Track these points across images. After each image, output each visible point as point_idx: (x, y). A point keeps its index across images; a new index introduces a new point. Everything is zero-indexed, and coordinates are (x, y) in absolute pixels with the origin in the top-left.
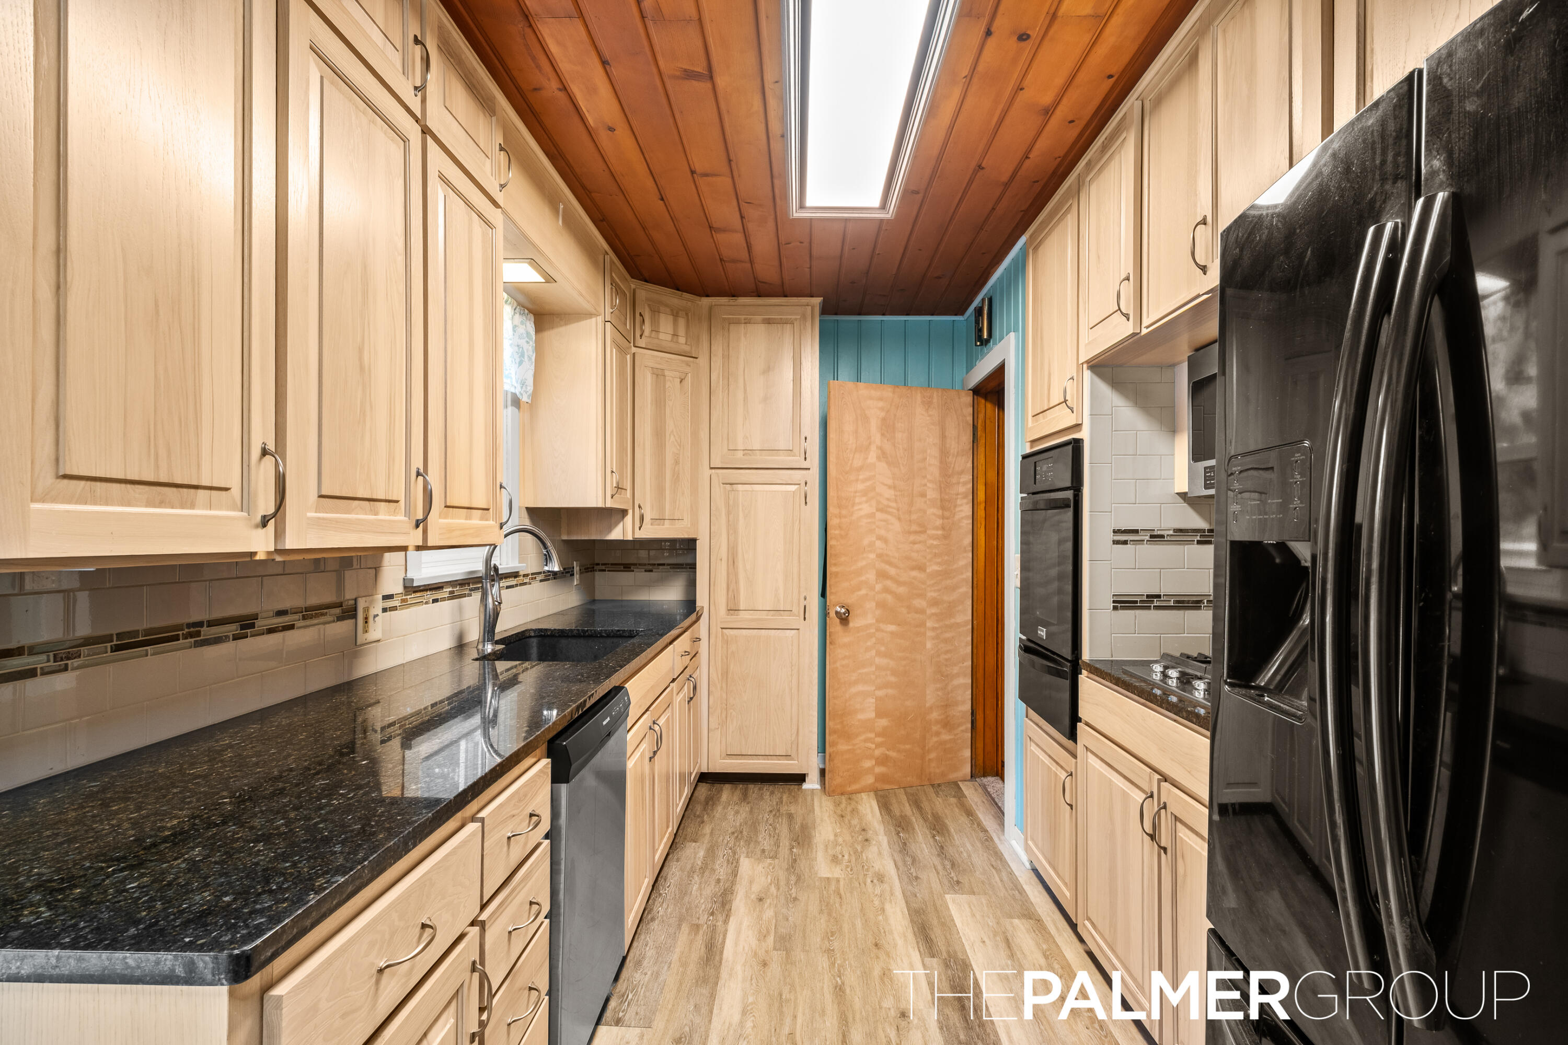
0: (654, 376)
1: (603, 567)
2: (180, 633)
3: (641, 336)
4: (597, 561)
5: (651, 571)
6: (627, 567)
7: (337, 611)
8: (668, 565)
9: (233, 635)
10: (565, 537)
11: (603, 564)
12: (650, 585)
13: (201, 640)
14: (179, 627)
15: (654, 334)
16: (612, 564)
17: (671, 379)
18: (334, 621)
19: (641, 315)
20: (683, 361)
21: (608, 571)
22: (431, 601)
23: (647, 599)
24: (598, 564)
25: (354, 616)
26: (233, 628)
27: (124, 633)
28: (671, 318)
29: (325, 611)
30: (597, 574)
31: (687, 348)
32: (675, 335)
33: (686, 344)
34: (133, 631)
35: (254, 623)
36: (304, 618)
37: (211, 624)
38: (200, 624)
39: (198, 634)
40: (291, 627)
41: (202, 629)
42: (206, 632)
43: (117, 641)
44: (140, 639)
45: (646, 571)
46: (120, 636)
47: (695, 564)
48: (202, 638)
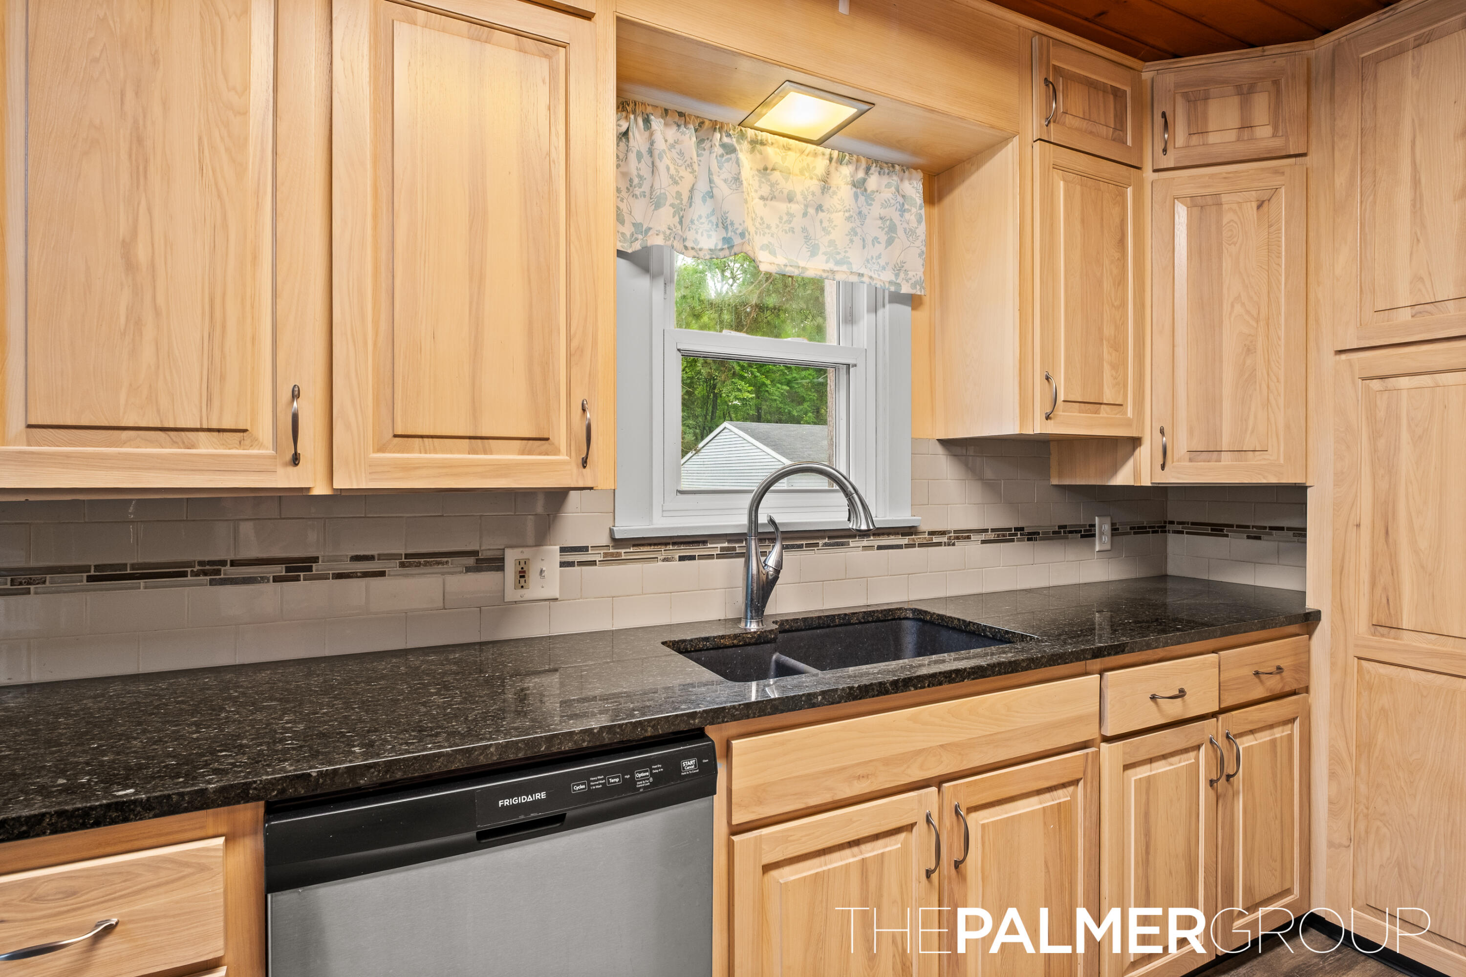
0: (1196, 211)
1: (1180, 527)
2: (189, 570)
3: (1165, 151)
4: (1170, 518)
5: (1258, 538)
6: (1217, 530)
7: (471, 561)
8: (1289, 529)
9: (273, 576)
10: (1055, 482)
11: (1179, 523)
12: (1255, 561)
13: (220, 579)
14: (190, 564)
15: (1195, 140)
16: (1193, 524)
17: (1235, 206)
18: (461, 572)
19: (1164, 115)
20: (1263, 169)
21: (1188, 533)
22: (677, 557)
23: (1251, 582)
24: (1172, 523)
25: (501, 568)
26: (280, 570)
27: (105, 565)
28: (1236, 100)
29: (445, 559)
30: (1171, 538)
31: (1278, 143)
32: (1246, 126)
33: (1274, 136)
34: (121, 564)
35: (312, 566)
36: (402, 565)
37: (233, 563)
38: (223, 563)
39: (218, 572)
40: (382, 574)
41: (223, 569)
42: (228, 571)
43: (95, 572)
44: (129, 572)
45: (1249, 537)
46: (97, 568)
47: (1305, 530)
48: (222, 576)
